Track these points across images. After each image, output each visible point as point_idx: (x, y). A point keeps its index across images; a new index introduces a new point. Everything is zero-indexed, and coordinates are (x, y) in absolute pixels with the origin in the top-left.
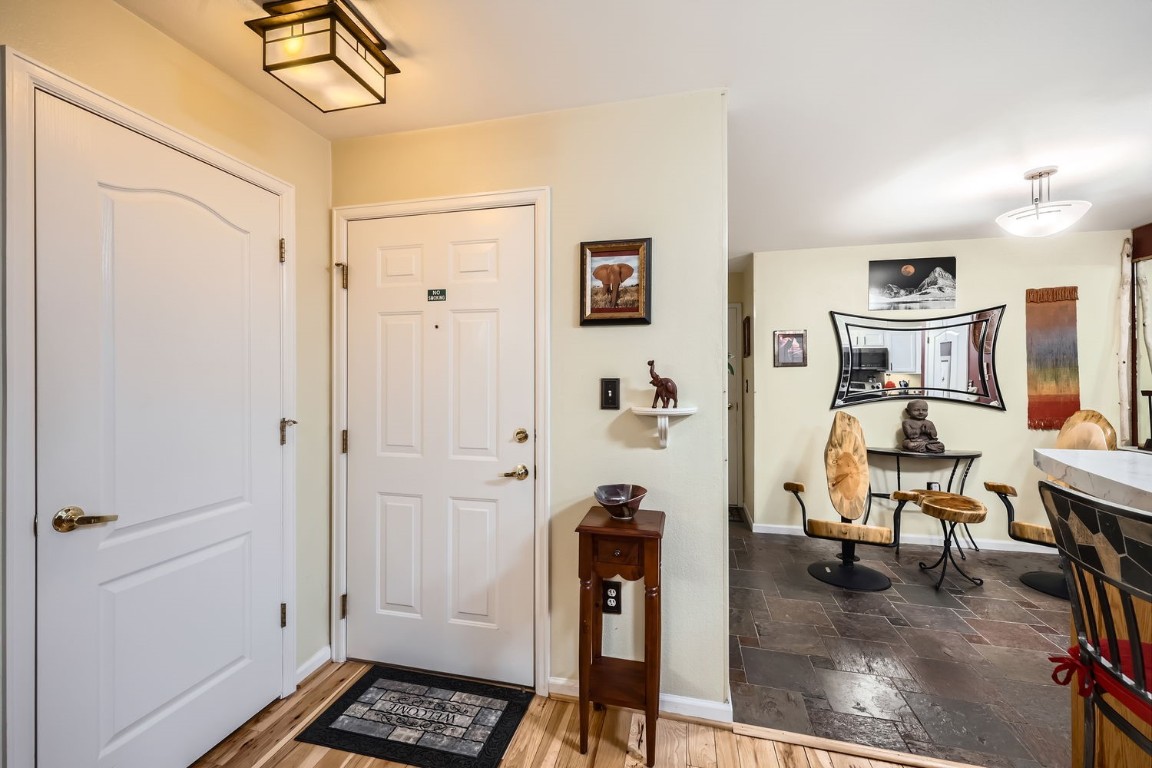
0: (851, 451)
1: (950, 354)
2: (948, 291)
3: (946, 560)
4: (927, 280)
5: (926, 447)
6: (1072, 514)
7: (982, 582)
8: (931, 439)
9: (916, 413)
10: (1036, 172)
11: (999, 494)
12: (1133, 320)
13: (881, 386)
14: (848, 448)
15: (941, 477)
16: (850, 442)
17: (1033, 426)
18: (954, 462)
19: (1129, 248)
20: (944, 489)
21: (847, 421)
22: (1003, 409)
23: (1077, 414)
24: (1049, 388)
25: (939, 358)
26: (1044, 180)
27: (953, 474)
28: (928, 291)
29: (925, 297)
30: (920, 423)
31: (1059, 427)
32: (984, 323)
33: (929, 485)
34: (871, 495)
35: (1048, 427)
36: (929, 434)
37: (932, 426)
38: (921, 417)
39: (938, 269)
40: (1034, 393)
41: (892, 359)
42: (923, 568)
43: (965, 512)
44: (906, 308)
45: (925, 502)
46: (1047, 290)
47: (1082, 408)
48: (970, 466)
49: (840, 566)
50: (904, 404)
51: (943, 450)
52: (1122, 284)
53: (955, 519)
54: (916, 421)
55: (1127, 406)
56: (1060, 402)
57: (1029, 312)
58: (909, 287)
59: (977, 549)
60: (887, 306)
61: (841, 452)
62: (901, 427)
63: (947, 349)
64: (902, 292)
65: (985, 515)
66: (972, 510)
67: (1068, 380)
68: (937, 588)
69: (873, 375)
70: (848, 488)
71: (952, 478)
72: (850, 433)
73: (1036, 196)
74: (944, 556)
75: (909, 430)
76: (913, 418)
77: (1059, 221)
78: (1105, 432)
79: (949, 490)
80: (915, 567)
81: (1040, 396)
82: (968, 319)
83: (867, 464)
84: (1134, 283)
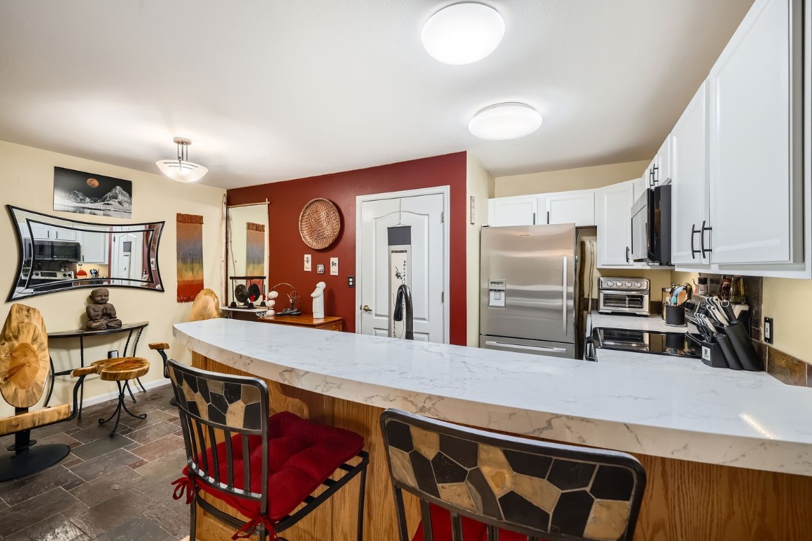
0: (29, 341)
1: (130, 251)
2: (126, 205)
3: (120, 409)
4: (109, 194)
5: (107, 325)
6: (184, 382)
7: (146, 415)
8: (111, 317)
9: (99, 298)
10: (180, 140)
11: (158, 350)
12: (227, 239)
13: (73, 274)
14: (26, 338)
15: (120, 345)
16: (28, 332)
17: (180, 300)
18: (129, 332)
19: (225, 200)
20: (121, 355)
21: (26, 313)
22: (162, 290)
23: (202, 291)
24: (189, 276)
25: (122, 253)
26: (185, 147)
27: (128, 342)
28: (110, 202)
29: (108, 207)
30: (102, 307)
31: (193, 300)
32: (151, 232)
33: (110, 354)
34: (53, 376)
35: (188, 300)
36: (109, 314)
37: (112, 308)
38: (104, 302)
39: (118, 187)
40: (181, 280)
41: (83, 252)
42: (102, 423)
43: (134, 370)
44: (91, 213)
45: (103, 371)
46: (188, 215)
47: (205, 288)
48: (140, 333)
49: (12, 457)
50: (88, 292)
51: (120, 325)
52: (223, 218)
53: (126, 378)
54: (98, 305)
55: (224, 285)
56: (193, 285)
57: (178, 227)
58: (94, 197)
59: (145, 391)
60: (73, 209)
61: (16, 344)
62: (85, 311)
63: (128, 247)
64: (88, 199)
65: (148, 368)
66: (140, 367)
67: (198, 272)
68: (112, 436)
69: (66, 265)
70: (25, 378)
71: (127, 345)
72: (30, 323)
73: (180, 156)
74: (119, 407)
75: (92, 313)
76: (97, 303)
77: (192, 174)
78: (214, 300)
79: (124, 356)
80: (96, 424)
81: (184, 281)
82: (143, 228)
83: (47, 350)
84: (227, 218)
